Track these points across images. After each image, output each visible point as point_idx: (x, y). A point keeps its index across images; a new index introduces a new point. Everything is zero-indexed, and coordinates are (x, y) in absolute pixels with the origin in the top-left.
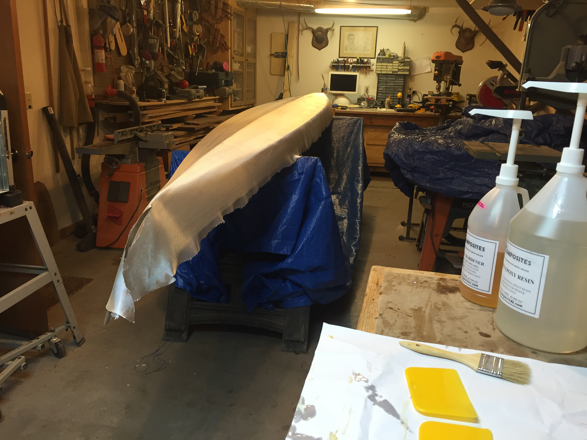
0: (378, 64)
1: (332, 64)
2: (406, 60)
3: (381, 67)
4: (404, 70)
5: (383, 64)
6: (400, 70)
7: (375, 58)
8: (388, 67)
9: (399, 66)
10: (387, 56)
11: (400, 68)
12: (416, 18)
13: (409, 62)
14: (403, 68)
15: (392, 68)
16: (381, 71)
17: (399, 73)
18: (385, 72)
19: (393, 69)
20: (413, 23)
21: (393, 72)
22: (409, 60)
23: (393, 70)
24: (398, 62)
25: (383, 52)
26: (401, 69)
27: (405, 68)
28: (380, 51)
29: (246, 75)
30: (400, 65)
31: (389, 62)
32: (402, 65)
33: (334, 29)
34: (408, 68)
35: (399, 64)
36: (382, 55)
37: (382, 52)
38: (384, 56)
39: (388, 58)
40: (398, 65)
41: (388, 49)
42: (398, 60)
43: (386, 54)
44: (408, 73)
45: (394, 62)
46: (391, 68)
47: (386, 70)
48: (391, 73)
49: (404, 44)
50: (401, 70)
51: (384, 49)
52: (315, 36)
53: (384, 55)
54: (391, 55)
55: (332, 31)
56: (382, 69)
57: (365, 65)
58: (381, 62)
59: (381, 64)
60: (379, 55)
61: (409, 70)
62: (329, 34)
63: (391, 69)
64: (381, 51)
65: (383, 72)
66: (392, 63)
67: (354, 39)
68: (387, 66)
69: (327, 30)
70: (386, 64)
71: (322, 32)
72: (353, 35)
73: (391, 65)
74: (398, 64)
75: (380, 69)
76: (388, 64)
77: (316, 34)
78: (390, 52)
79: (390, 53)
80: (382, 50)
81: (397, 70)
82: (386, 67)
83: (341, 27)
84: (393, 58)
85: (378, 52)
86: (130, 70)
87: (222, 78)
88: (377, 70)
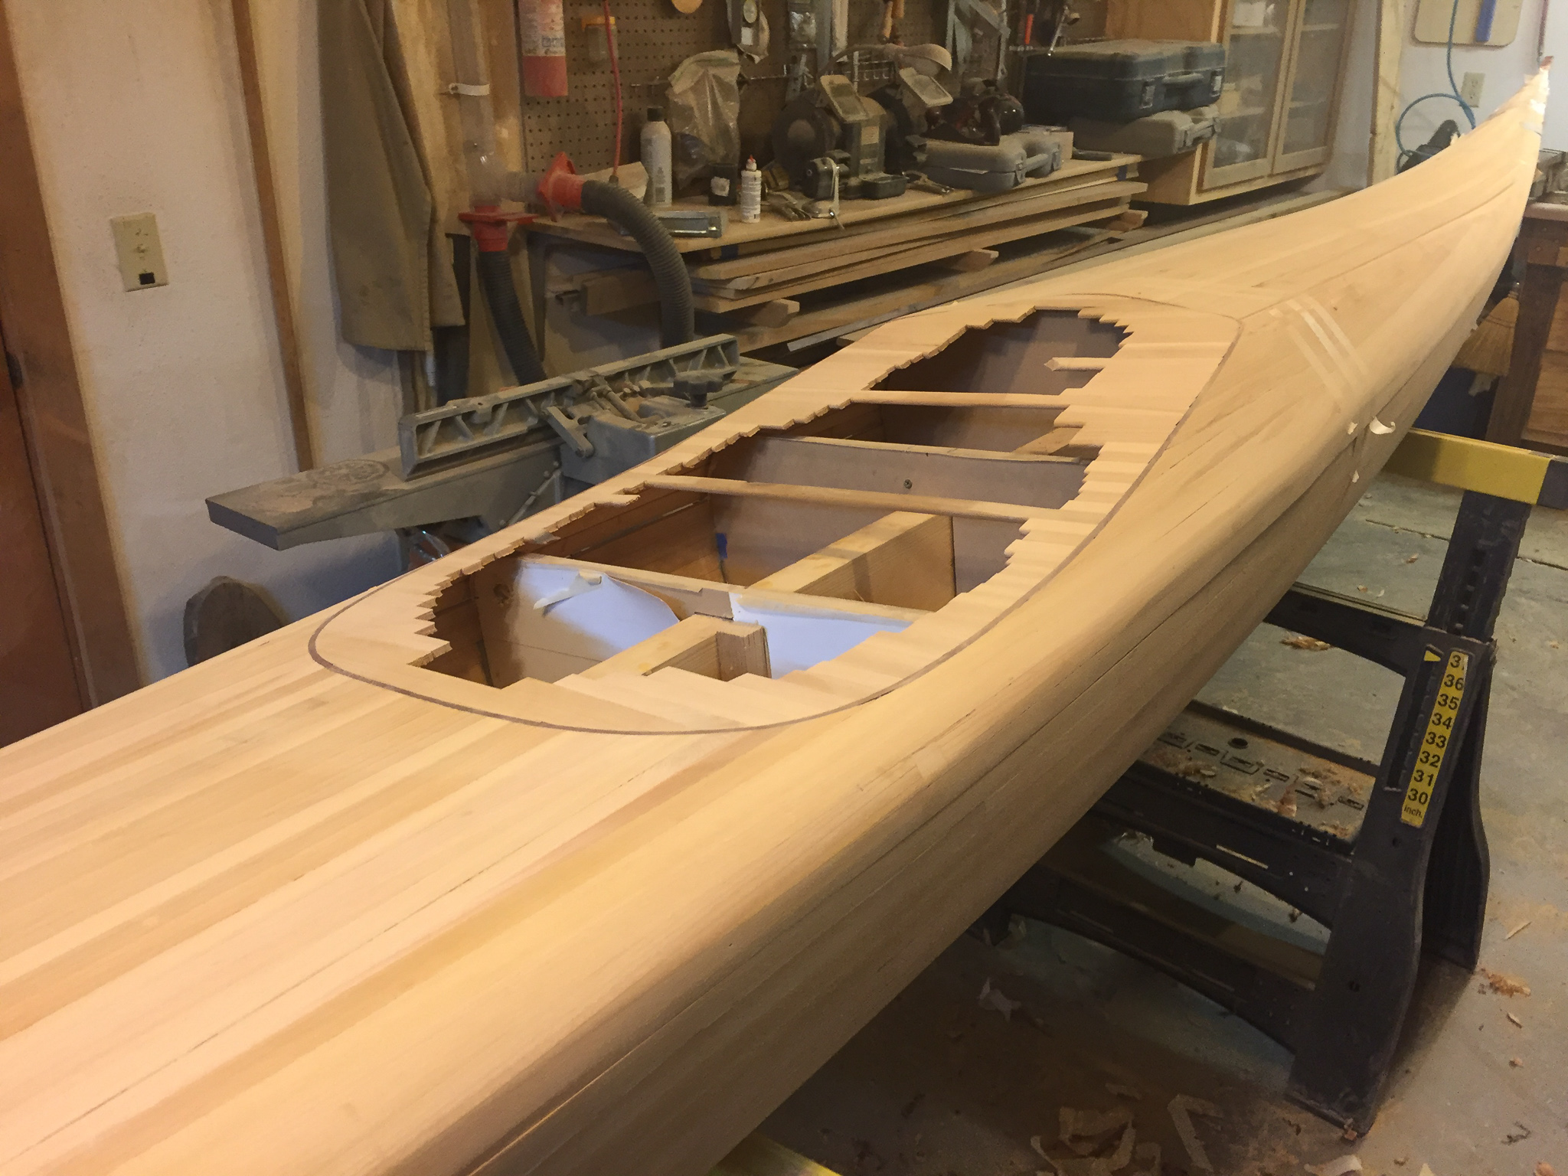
29: (1296, 53)
86: (714, 76)
87: (1149, 79)
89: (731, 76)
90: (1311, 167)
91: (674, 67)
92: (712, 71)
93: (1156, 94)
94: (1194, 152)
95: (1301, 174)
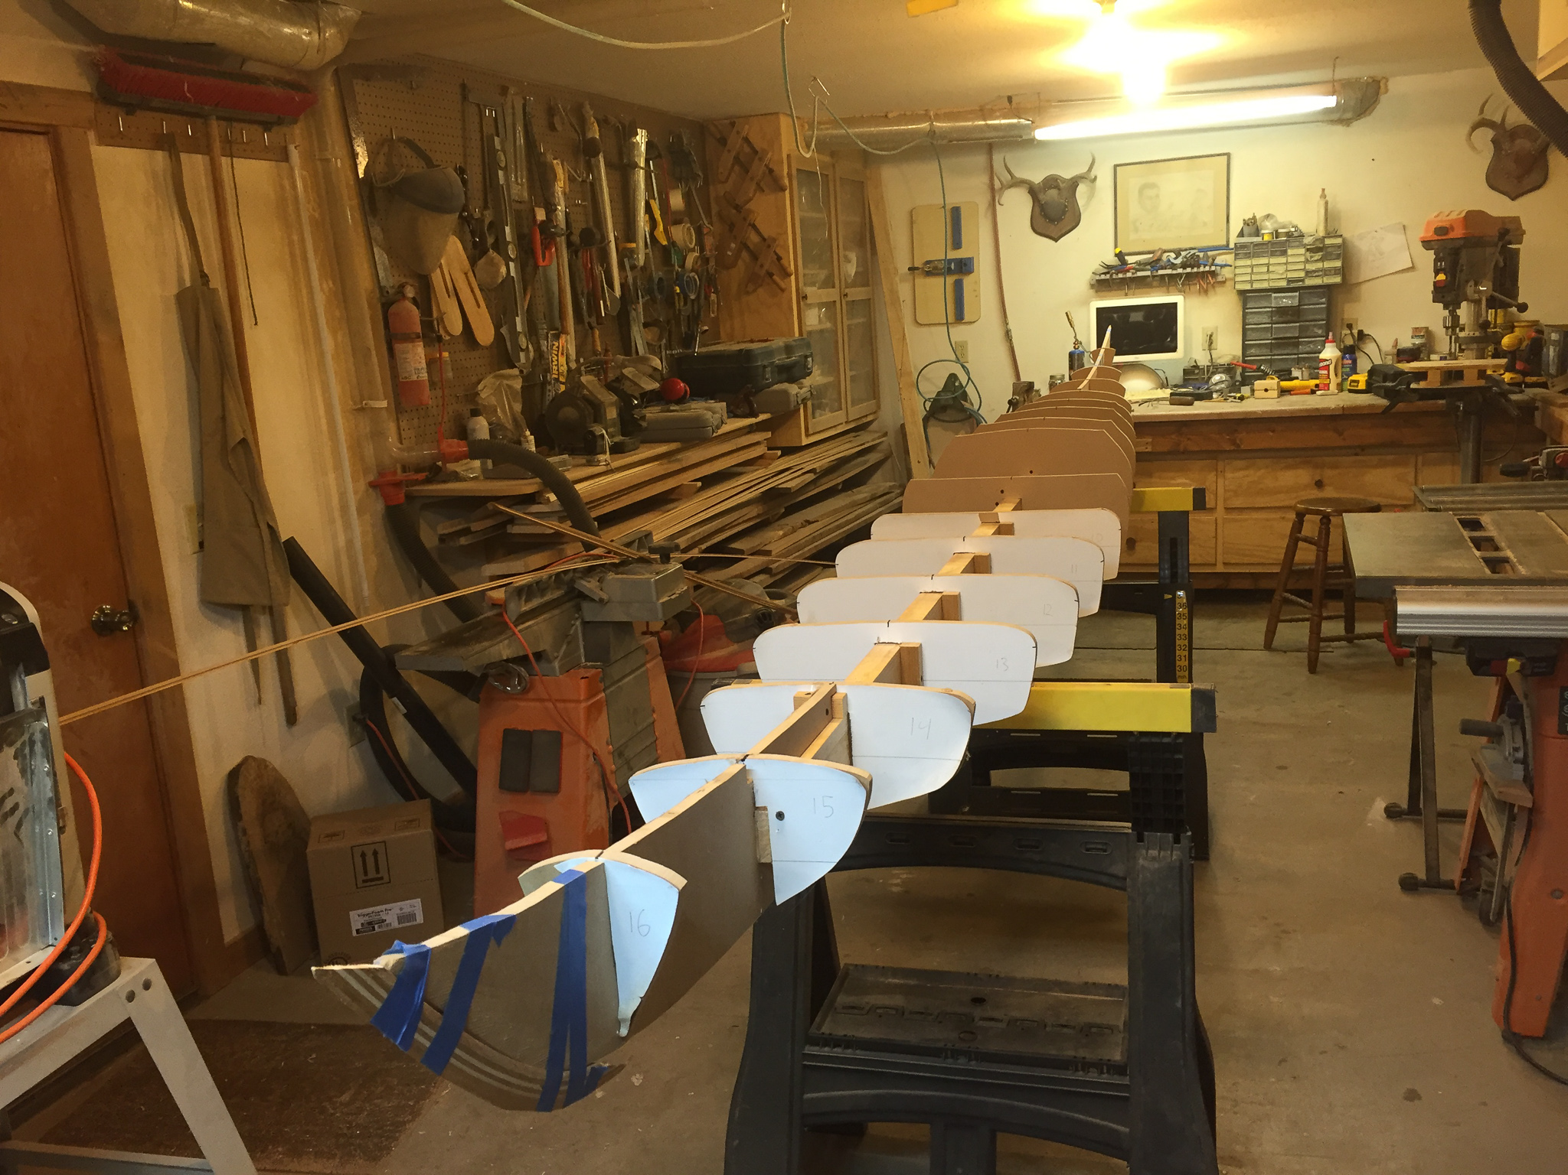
0: (1241, 263)
1: (1098, 277)
2: (1328, 241)
3: (1249, 270)
4: (1326, 272)
5: (1255, 261)
6: (1310, 275)
7: (1227, 247)
8: (1271, 269)
9: (1307, 261)
10: (1267, 238)
11: (1310, 267)
12: (1349, 115)
13: (1339, 246)
14: (1320, 265)
15: (1287, 271)
16: (1251, 282)
17: (1309, 282)
18: (1265, 285)
19: (1288, 273)
20: (1340, 128)
21: (1289, 281)
22: (1339, 241)
23: (1290, 275)
24: (1302, 251)
25: (1252, 226)
26: (1314, 271)
27: (1327, 265)
28: (1244, 224)
29: (846, 339)
30: (1311, 257)
31: (1273, 254)
32: (1318, 256)
33: (1096, 177)
34: (1338, 264)
35: (1308, 254)
36: (1250, 235)
37: (1248, 225)
38: (1258, 236)
39: (1269, 242)
40: (1302, 259)
41: (1268, 216)
42: (1304, 246)
43: (1263, 231)
44: (1338, 279)
45: (1290, 252)
46: (1281, 269)
47: (1266, 277)
48: (1283, 284)
49: (1323, 196)
50: (1317, 274)
51: (1254, 217)
52: (1039, 201)
53: (1257, 233)
54: (1280, 231)
55: (1089, 183)
56: (1254, 277)
57: (1199, 268)
58: (1248, 256)
59: (1248, 262)
60: (1241, 234)
61: (1344, 271)
62: (1082, 190)
63: (1282, 274)
64: (1246, 223)
65: (1256, 286)
66: (1284, 253)
67: (1157, 196)
68: (1268, 265)
69: (1074, 183)
70: (1264, 261)
71: (1057, 187)
72: (1153, 186)
73: (1283, 260)
74: (1304, 255)
75: (1248, 278)
76: (1273, 260)
77: (1041, 197)
78: (1276, 222)
79: (1276, 226)
80: (1249, 219)
81: (1302, 274)
82: (1265, 269)
83: (1116, 166)
84: (1283, 242)
85: (1236, 226)
86: (507, 385)
87: (765, 363)
88: (1237, 279)
89: (518, 384)
90: (871, 414)
91: (479, 382)
92: (505, 382)
93: (772, 373)
94: (799, 409)
95: (865, 420)
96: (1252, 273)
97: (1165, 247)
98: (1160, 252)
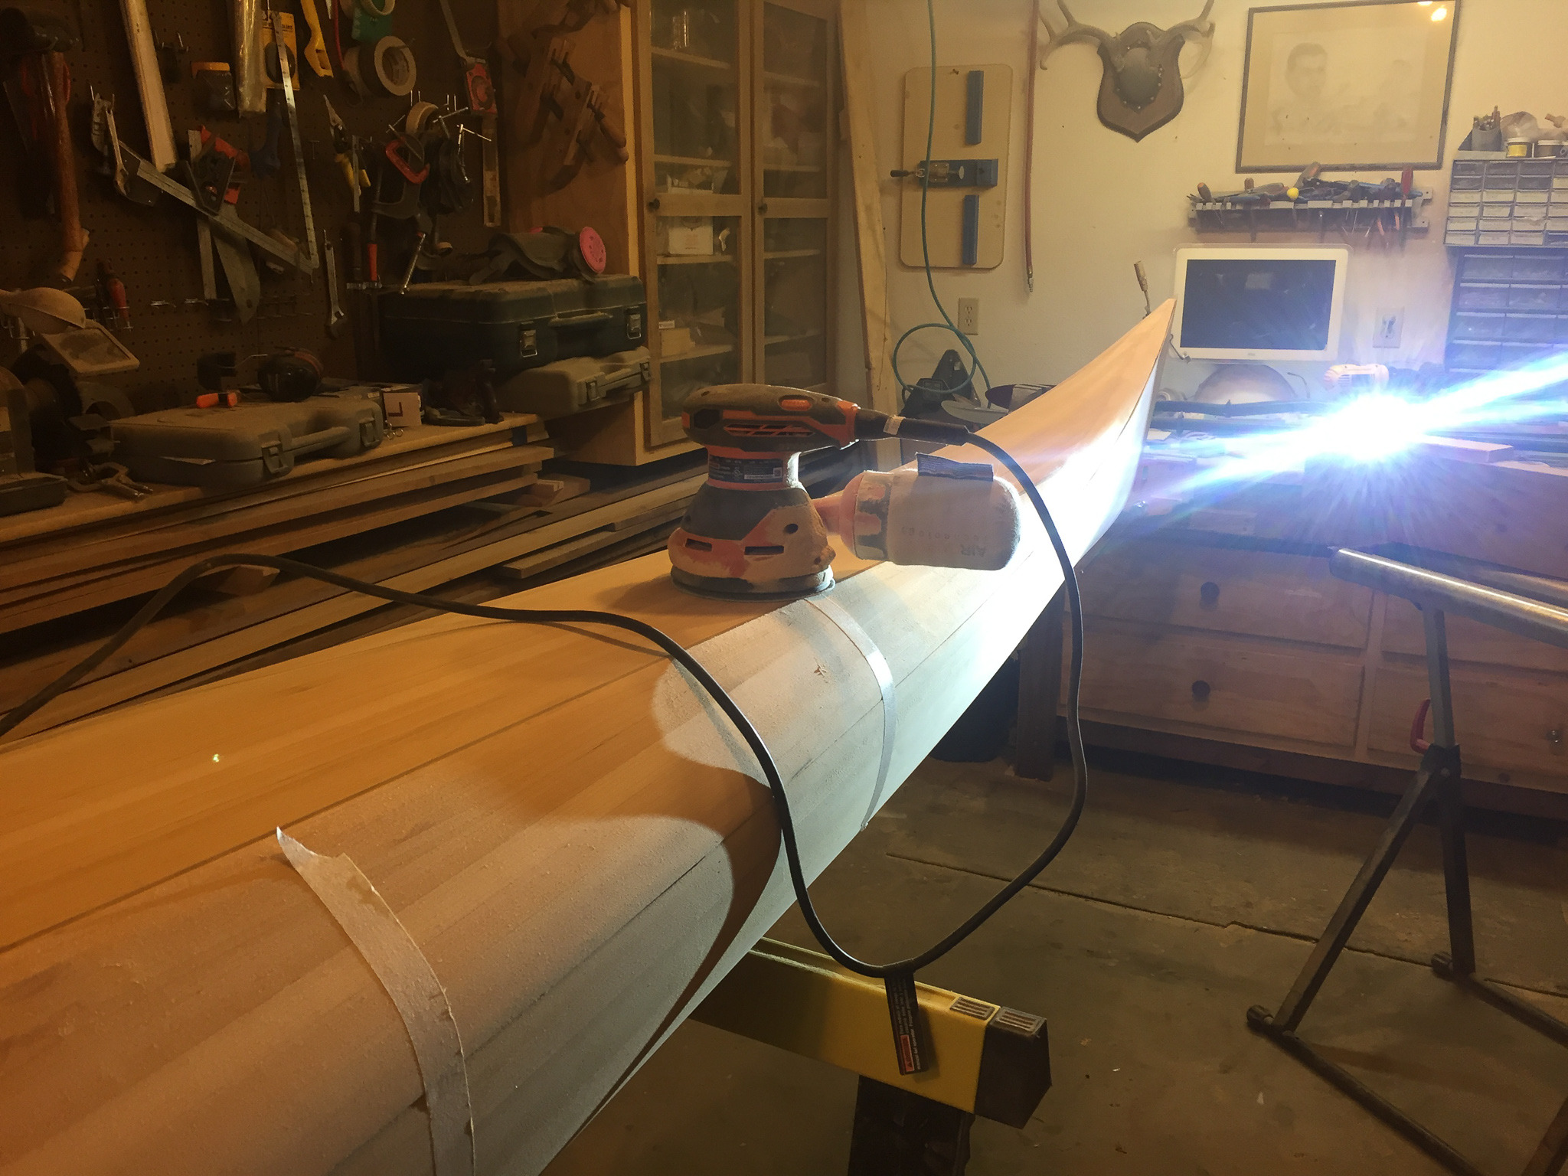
0: (1462, 197)
1: (1199, 207)
3: (1475, 212)
5: (1489, 196)
7: (1438, 166)
8: (1517, 211)
10: (1516, 152)
15: (1546, 217)
16: (1477, 233)
18: (1502, 241)
19: (1549, 222)
21: (1550, 236)
23: (1551, 226)
25: (1489, 130)
28: (1476, 125)
31: (1524, 185)
33: (1214, 28)
36: (1484, 148)
37: (1483, 128)
38: (1500, 149)
39: (1519, 160)
41: (1520, 117)
43: (1511, 140)
45: (1556, 183)
46: (1537, 214)
47: (1506, 226)
48: (1536, 241)
51: (1496, 114)
52: (1114, 68)
53: (1498, 142)
54: (1542, 143)
55: (1202, 39)
56: (1483, 225)
57: (1382, 202)
58: (1475, 186)
59: (1475, 197)
60: (1467, 145)
62: (1188, 54)
63: (1537, 223)
64: (1479, 124)
65: (1485, 241)
66: (1545, 185)
68: (1512, 204)
69: (1177, 38)
70: (1507, 196)
71: (1146, 45)
73: (1542, 197)
75: (1472, 226)
76: (1521, 197)
79: (1534, 135)
80: (1487, 117)
82: (1506, 212)
83: (1252, 11)
84: (1546, 163)
85: (1459, 129)
87: (526, 320)
88: (1452, 226)
96: (1479, 218)
97: (1323, 161)
98: (1315, 170)
